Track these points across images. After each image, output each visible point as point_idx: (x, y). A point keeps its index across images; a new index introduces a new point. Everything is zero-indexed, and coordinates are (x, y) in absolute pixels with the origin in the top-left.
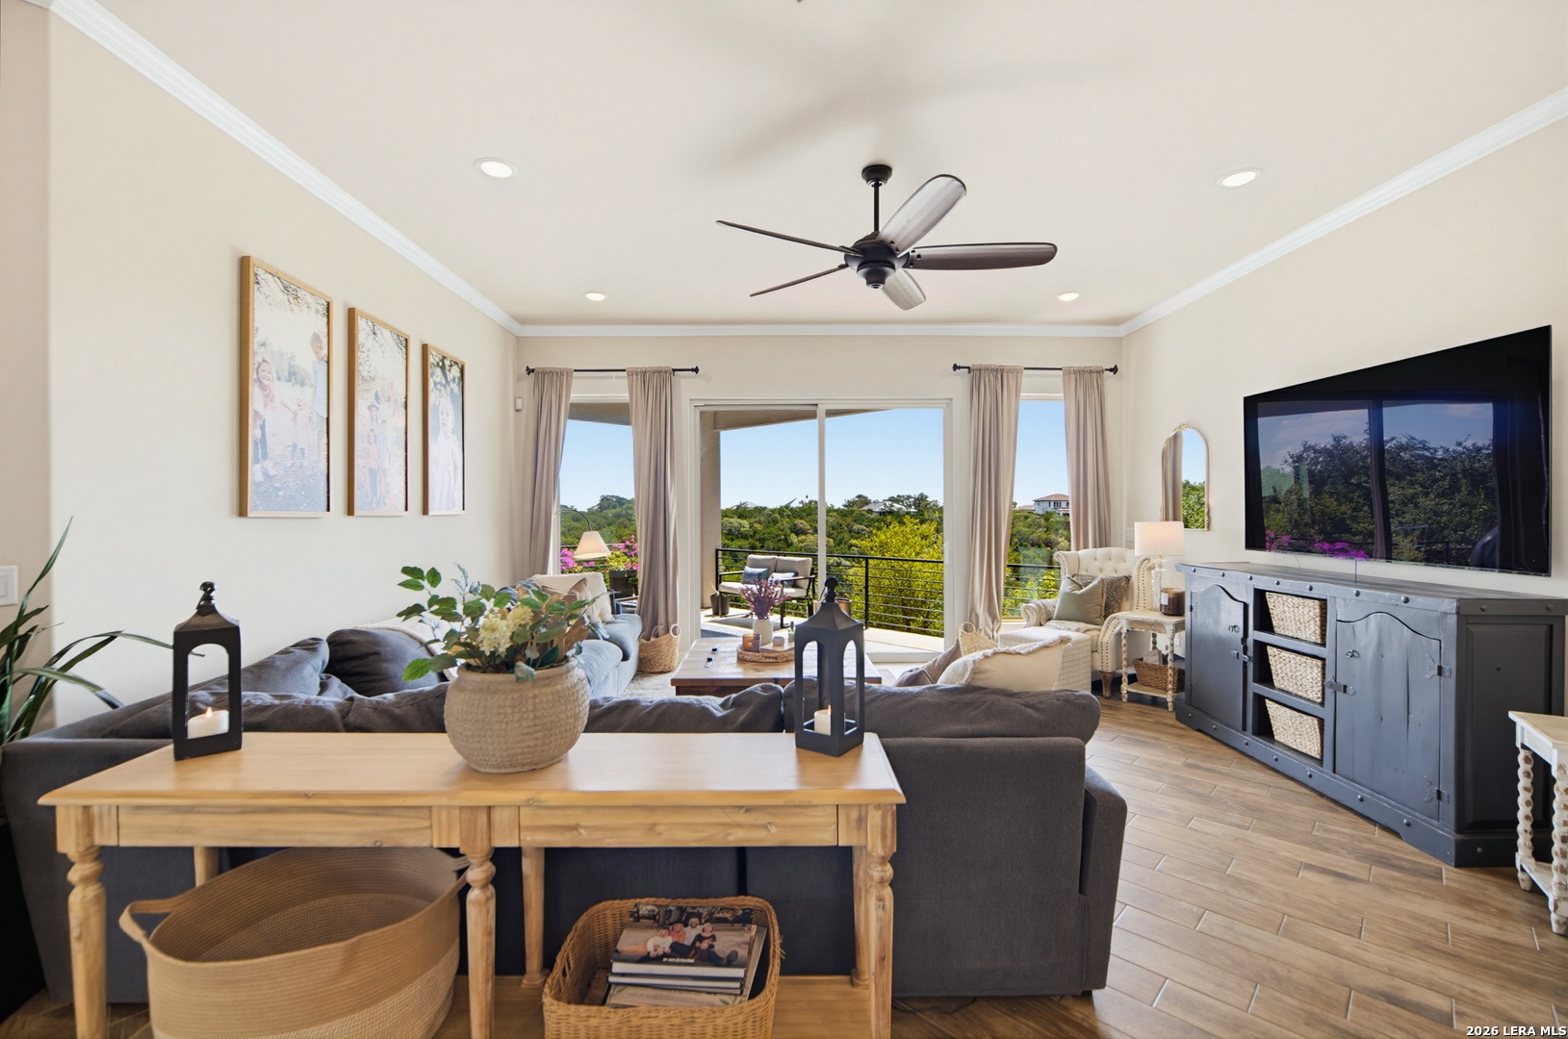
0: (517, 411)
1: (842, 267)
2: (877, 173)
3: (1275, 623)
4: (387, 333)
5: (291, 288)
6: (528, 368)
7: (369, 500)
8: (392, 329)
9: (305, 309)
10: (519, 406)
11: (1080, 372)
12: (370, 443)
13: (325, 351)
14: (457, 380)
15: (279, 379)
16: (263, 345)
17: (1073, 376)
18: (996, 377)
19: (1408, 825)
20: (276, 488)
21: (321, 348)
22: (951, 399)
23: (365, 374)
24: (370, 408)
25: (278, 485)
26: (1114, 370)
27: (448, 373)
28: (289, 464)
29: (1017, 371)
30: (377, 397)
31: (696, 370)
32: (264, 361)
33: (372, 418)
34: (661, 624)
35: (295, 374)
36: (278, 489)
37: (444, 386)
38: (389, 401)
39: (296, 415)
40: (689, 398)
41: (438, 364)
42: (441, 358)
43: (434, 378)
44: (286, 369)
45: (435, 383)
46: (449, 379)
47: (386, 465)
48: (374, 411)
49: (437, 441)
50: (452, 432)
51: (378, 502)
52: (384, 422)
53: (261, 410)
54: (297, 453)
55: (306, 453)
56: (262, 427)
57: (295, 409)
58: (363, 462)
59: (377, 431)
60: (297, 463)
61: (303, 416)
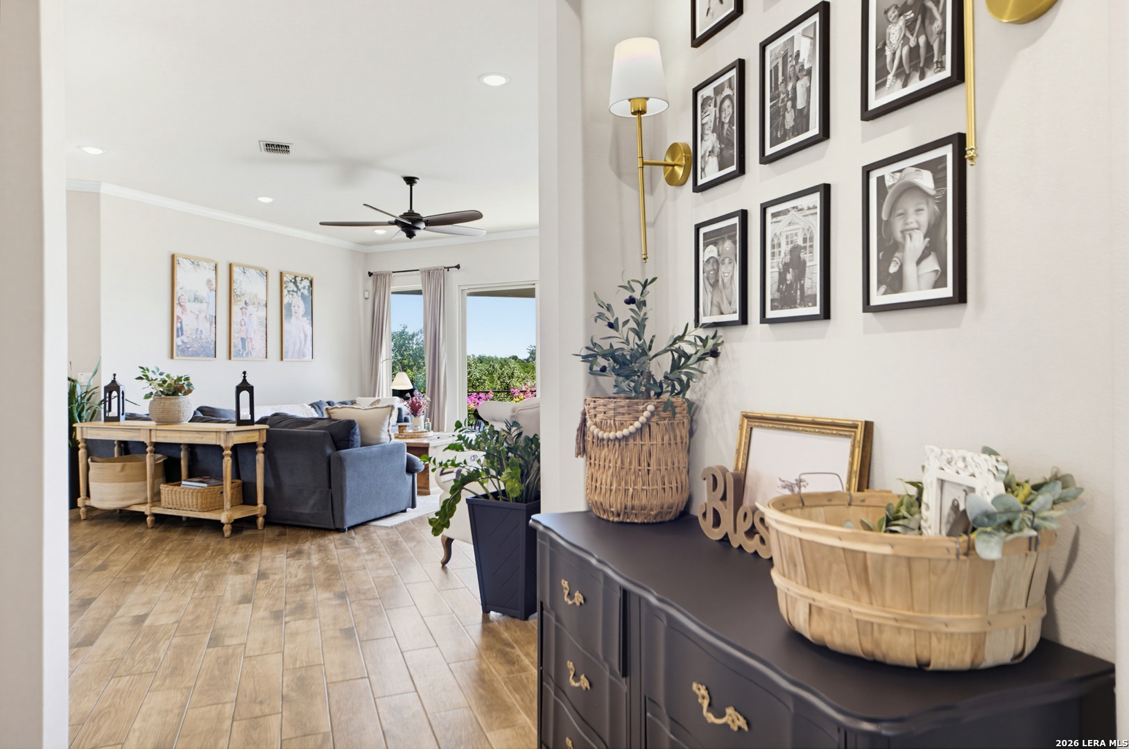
0: (366, 299)
2: (410, 181)
4: (253, 271)
5: (195, 262)
6: (369, 273)
7: (241, 353)
8: (255, 268)
10: (366, 296)
12: (241, 325)
13: (214, 286)
14: (307, 288)
15: (189, 301)
16: (181, 289)
20: (187, 348)
21: (212, 285)
23: (238, 293)
24: (241, 309)
25: (188, 346)
27: (299, 284)
28: (194, 337)
30: (246, 303)
31: (458, 267)
32: (182, 295)
33: (243, 313)
36: (189, 348)
37: (296, 292)
38: (254, 304)
39: (198, 316)
40: (458, 285)
41: (291, 281)
42: (293, 277)
43: (288, 289)
44: (193, 297)
45: (289, 291)
46: (300, 288)
47: (252, 336)
48: (244, 310)
49: (290, 322)
50: (303, 316)
51: (247, 354)
52: (251, 315)
53: (180, 315)
54: (199, 332)
55: (204, 332)
56: (181, 322)
57: (198, 313)
58: (237, 335)
59: (246, 319)
60: (199, 336)
61: (202, 316)
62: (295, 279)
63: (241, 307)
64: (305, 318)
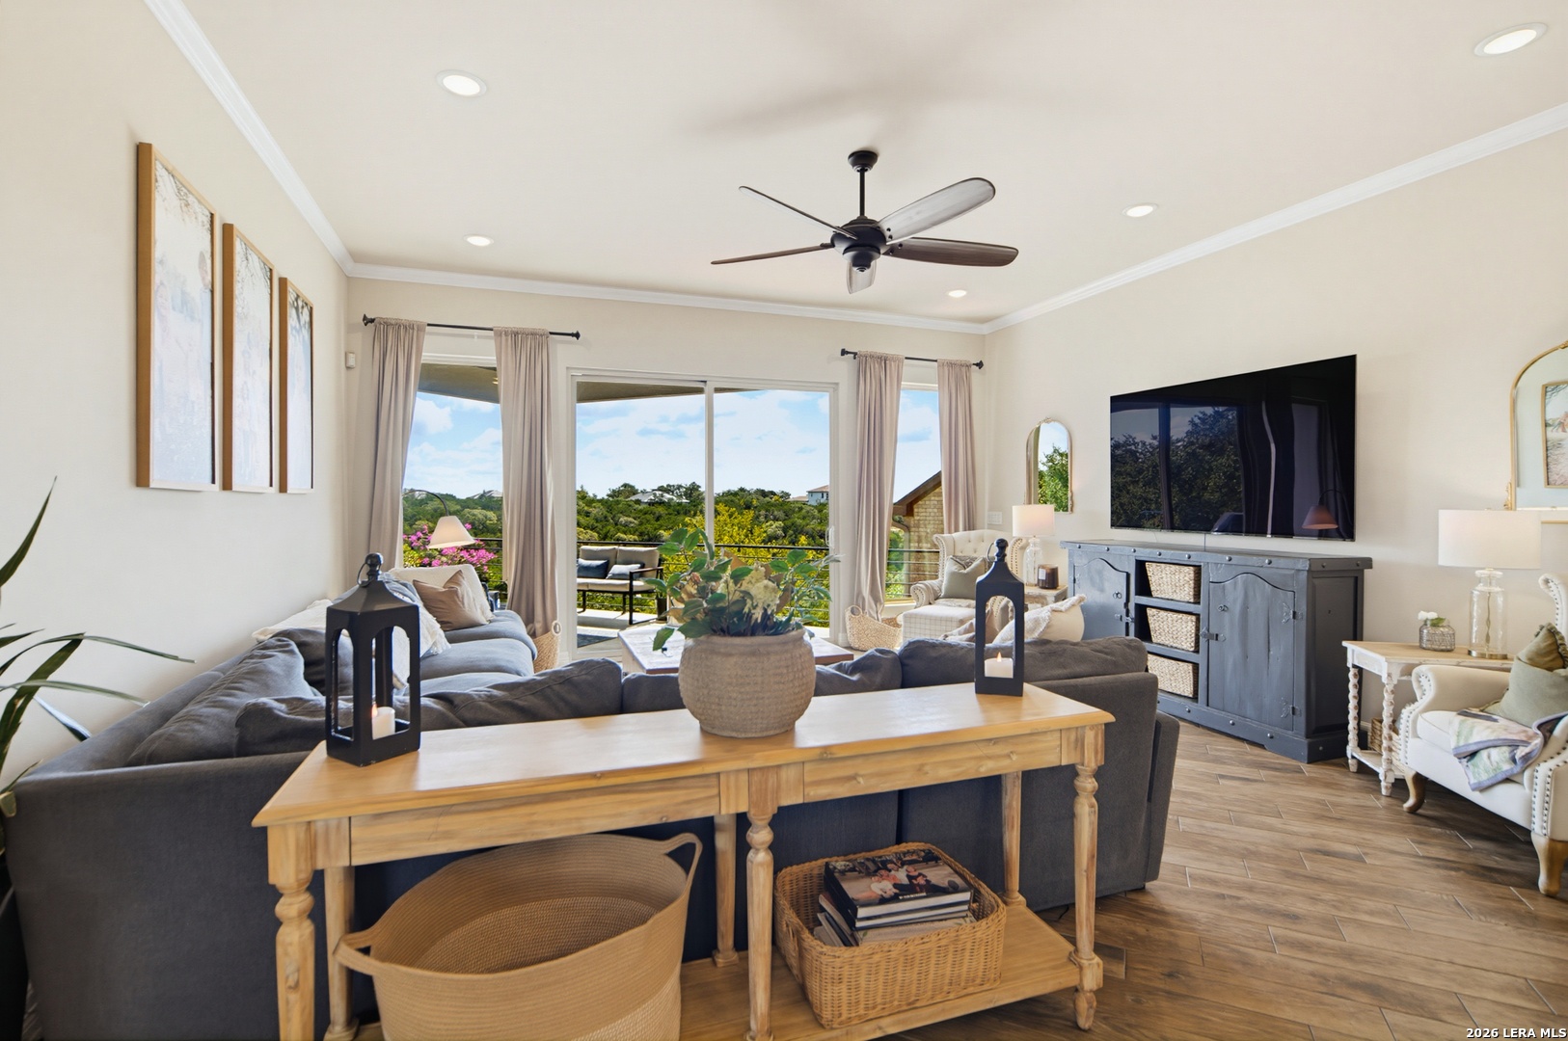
0: (348, 368)
1: (824, 246)
2: (864, 159)
3: (1153, 588)
4: (255, 258)
5: (182, 190)
6: (365, 318)
7: (243, 472)
8: (260, 256)
9: (194, 220)
10: (352, 362)
11: (951, 364)
12: (244, 398)
13: (210, 278)
14: (307, 324)
15: (174, 308)
16: (161, 262)
17: (946, 368)
18: (881, 364)
19: (1272, 737)
21: (206, 272)
22: (837, 384)
23: (240, 310)
24: (243, 354)
25: (173, 447)
26: (980, 365)
27: (301, 315)
28: (182, 420)
29: (897, 359)
30: (249, 340)
31: (577, 335)
32: (162, 283)
33: (245, 366)
34: (539, 622)
35: (186, 303)
36: (173, 453)
37: (298, 332)
38: (258, 347)
39: (187, 356)
40: (567, 364)
41: (293, 304)
42: (295, 295)
43: (291, 321)
44: (180, 296)
45: (292, 328)
46: (301, 324)
48: (247, 358)
50: (304, 391)
52: (254, 373)
54: (189, 407)
55: (195, 408)
58: (239, 423)
59: (249, 384)
60: (188, 419)
61: (193, 360)
62: (297, 301)
63: (243, 347)
64: (306, 396)
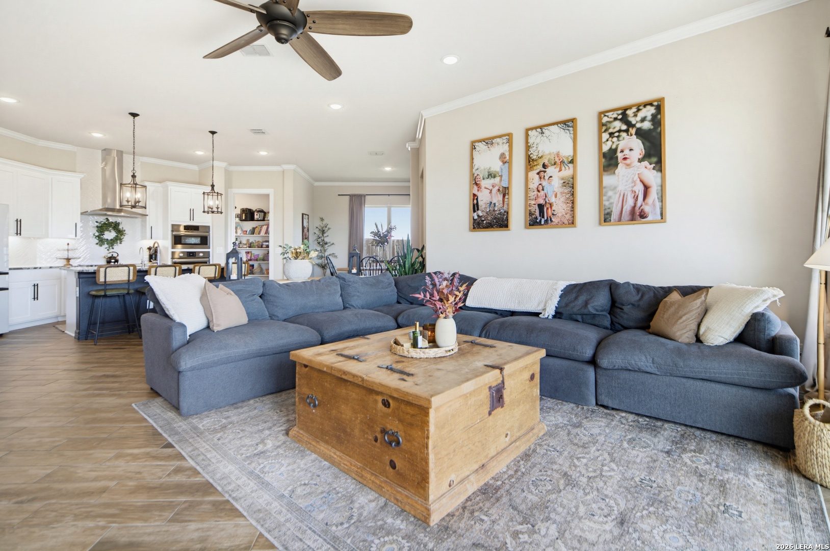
4: (554, 127)
5: (489, 141)
7: (538, 221)
8: (557, 123)
9: (496, 146)
12: (539, 191)
13: (508, 158)
14: (649, 118)
16: (477, 169)
21: (505, 158)
23: (534, 157)
24: (538, 174)
25: (483, 219)
28: (488, 210)
30: (544, 166)
32: (478, 175)
33: (540, 178)
35: (491, 175)
36: (484, 221)
37: (627, 131)
38: (555, 164)
41: (616, 119)
42: (620, 112)
43: (611, 130)
44: (487, 174)
45: (611, 134)
46: (634, 122)
47: (553, 200)
48: (542, 174)
49: (614, 173)
50: (640, 161)
51: (546, 221)
52: (551, 177)
53: (476, 192)
54: (492, 205)
55: (497, 204)
56: (477, 199)
57: (491, 188)
58: (533, 202)
59: (544, 183)
60: (492, 209)
61: (495, 190)
62: (624, 114)
63: (538, 171)
64: (646, 163)
